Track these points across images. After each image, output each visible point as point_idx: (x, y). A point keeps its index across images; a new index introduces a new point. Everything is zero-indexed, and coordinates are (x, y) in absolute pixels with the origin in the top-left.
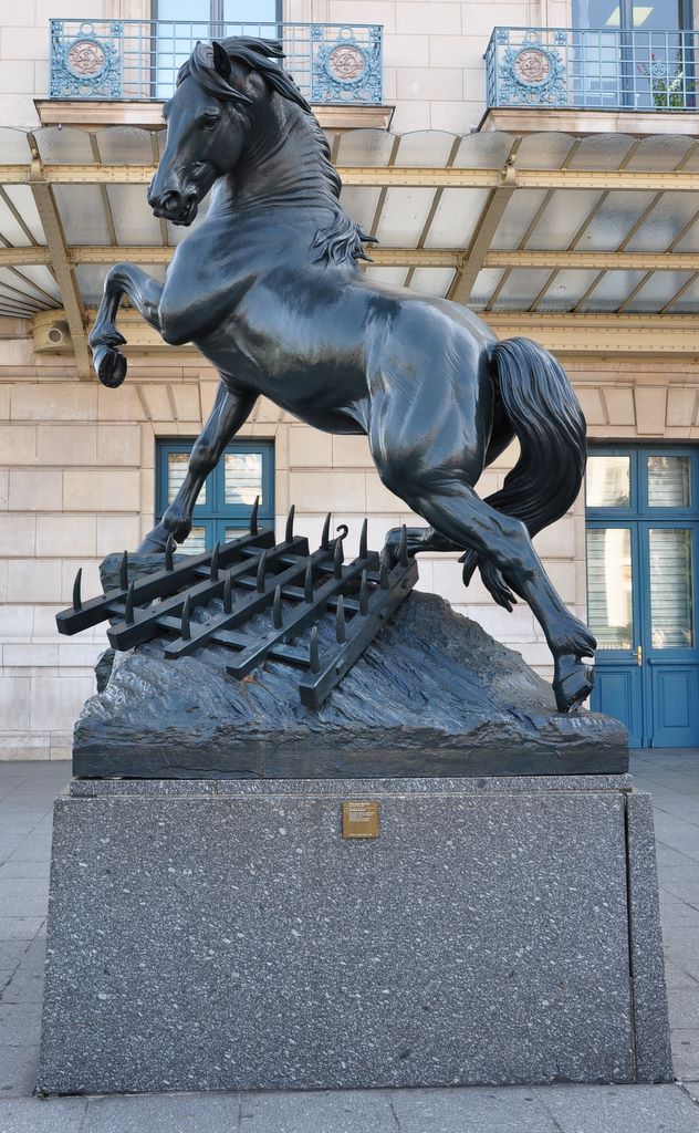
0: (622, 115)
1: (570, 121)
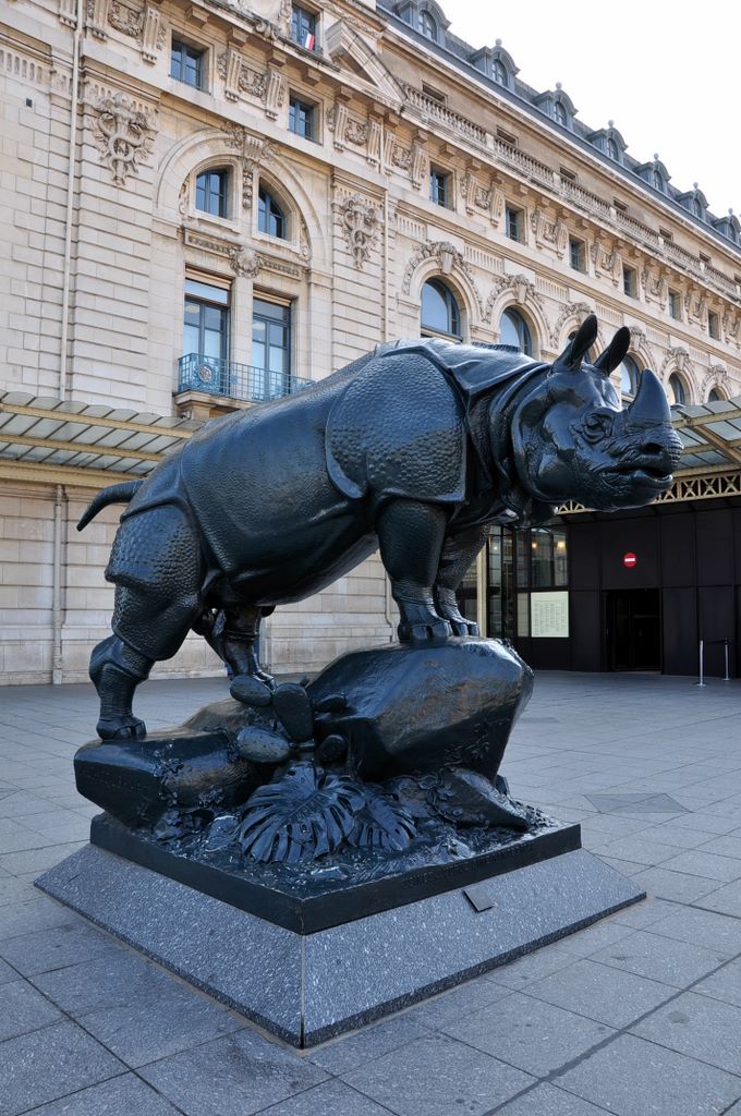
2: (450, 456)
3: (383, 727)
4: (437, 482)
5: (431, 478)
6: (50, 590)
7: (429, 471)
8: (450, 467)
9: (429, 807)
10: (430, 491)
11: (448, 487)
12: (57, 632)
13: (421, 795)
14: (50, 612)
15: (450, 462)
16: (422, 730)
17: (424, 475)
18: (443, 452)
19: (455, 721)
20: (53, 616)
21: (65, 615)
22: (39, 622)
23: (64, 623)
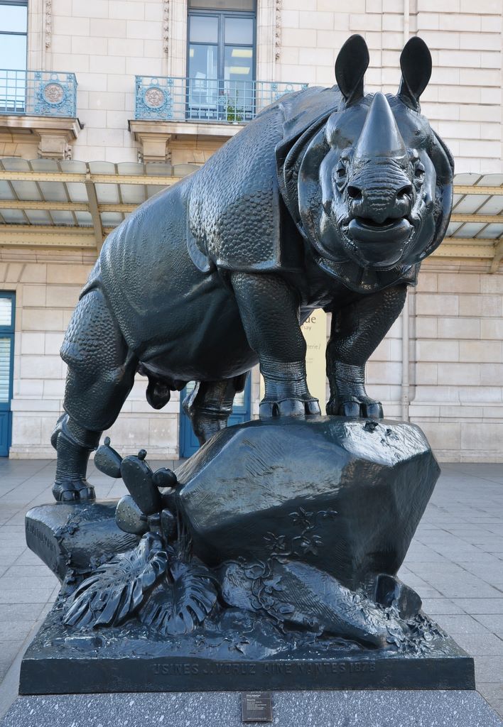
0: (200, 125)
1: (172, 128)
2: (260, 221)
3: (192, 504)
4: (249, 250)
5: (244, 247)
6: (399, 365)
7: (241, 240)
8: (261, 234)
9: (254, 598)
10: (244, 261)
11: (262, 254)
12: (405, 410)
13: (247, 584)
14: (399, 388)
15: (260, 228)
16: (227, 513)
17: (236, 244)
18: (253, 218)
19: (264, 506)
20: (402, 392)
21: (415, 391)
22: (388, 398)
23: (413, 399)
